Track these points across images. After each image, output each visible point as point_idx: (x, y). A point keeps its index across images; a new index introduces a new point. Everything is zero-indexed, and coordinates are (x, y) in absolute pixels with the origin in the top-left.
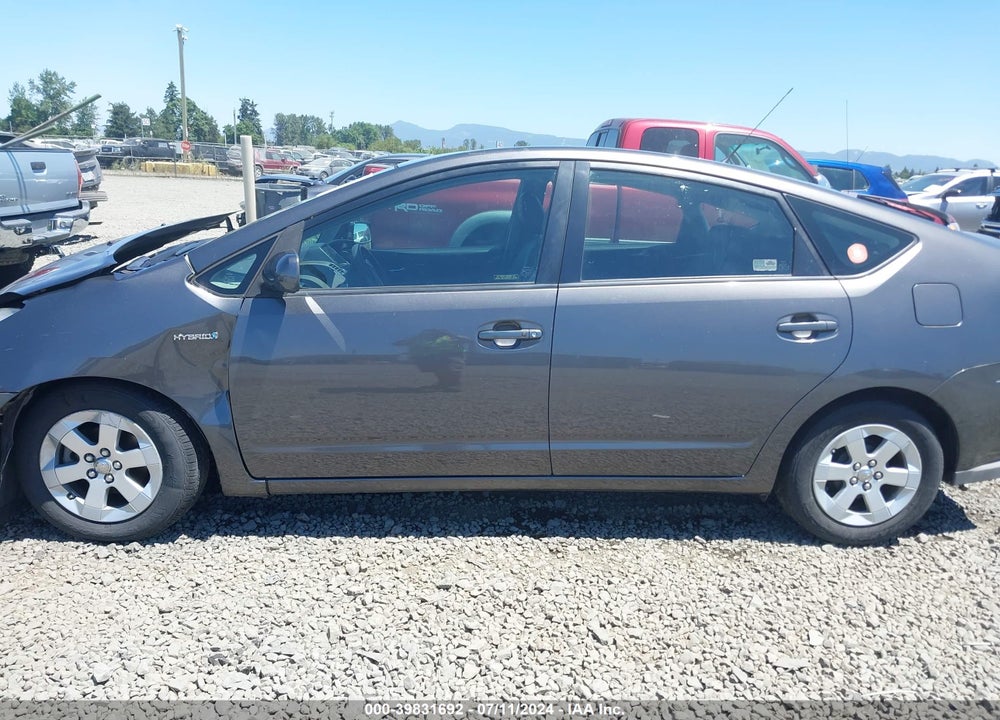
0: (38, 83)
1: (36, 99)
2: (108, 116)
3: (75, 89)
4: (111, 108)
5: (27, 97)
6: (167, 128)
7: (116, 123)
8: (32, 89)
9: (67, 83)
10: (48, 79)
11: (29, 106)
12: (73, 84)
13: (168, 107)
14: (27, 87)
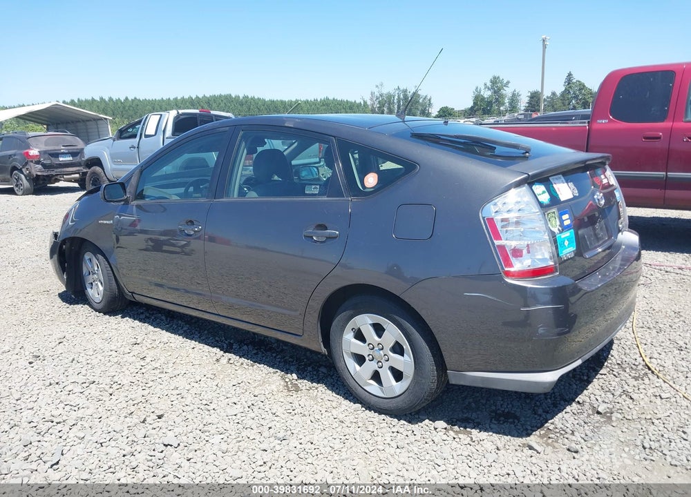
0: (489, 84)
1: (487, 94)
2: (527, 99)
3: (509, 85)
4: (529, 94)
5: (482, 93)
6: (563, 103)
7: (531, 104)
8: (485, 88)
9: (505, 82)
10: (495, 81)
11: (483, 99)
12: (508, 82)
13: (566, 89)
14: (483, 87)
